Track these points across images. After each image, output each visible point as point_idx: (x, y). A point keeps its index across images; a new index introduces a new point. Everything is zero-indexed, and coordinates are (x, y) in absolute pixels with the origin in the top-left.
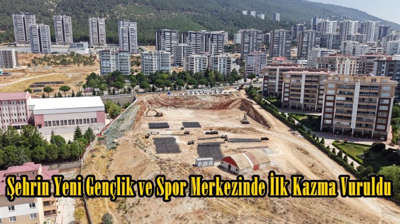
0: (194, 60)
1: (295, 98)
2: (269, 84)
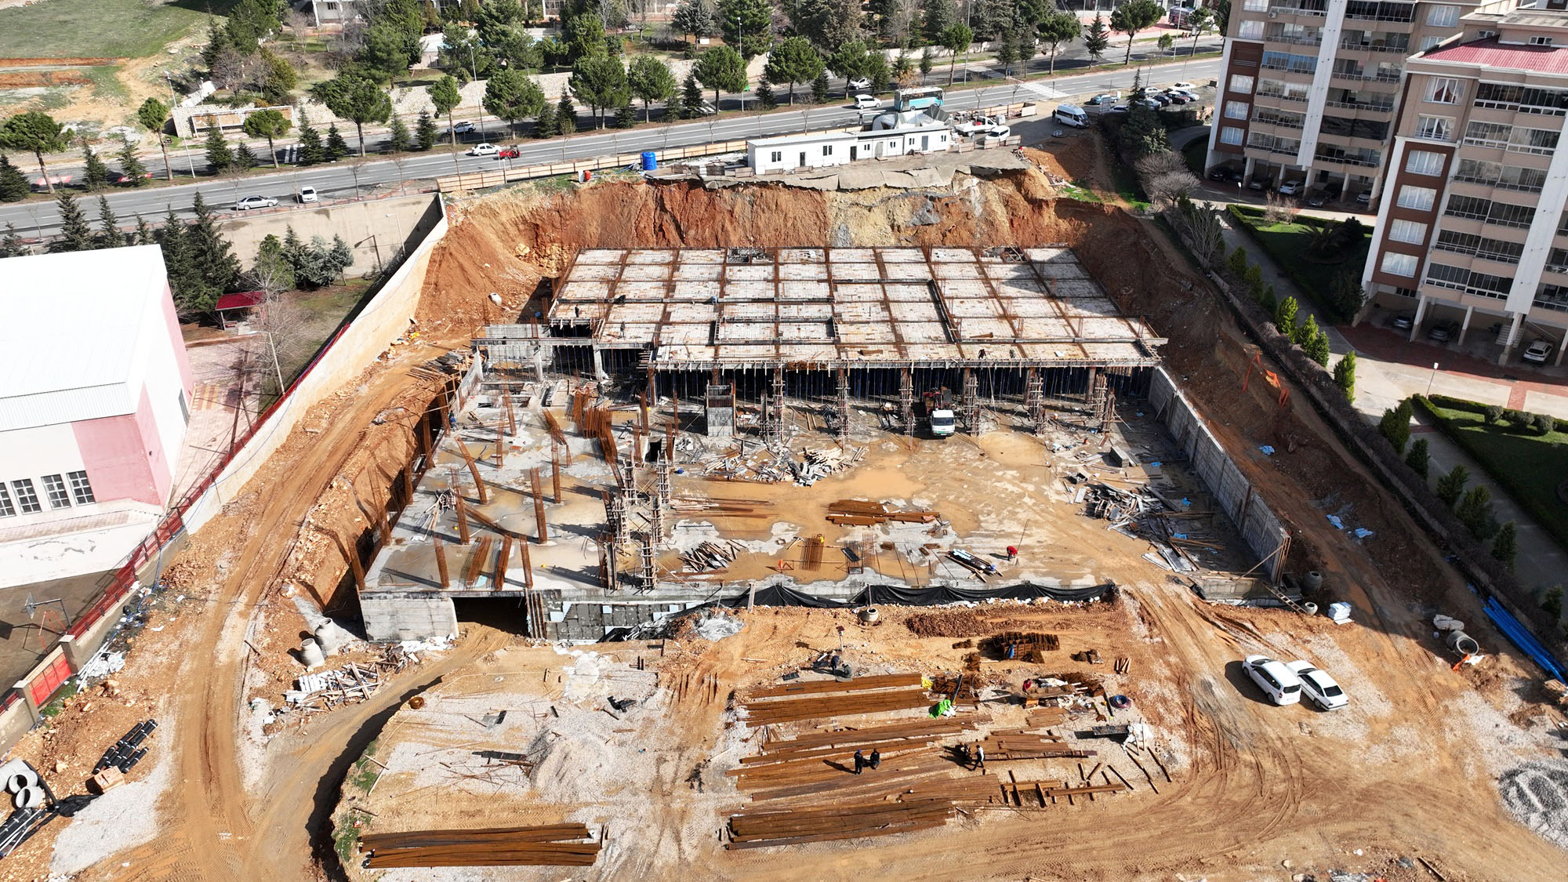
1: (1473, 270)
2: (1259, 101)
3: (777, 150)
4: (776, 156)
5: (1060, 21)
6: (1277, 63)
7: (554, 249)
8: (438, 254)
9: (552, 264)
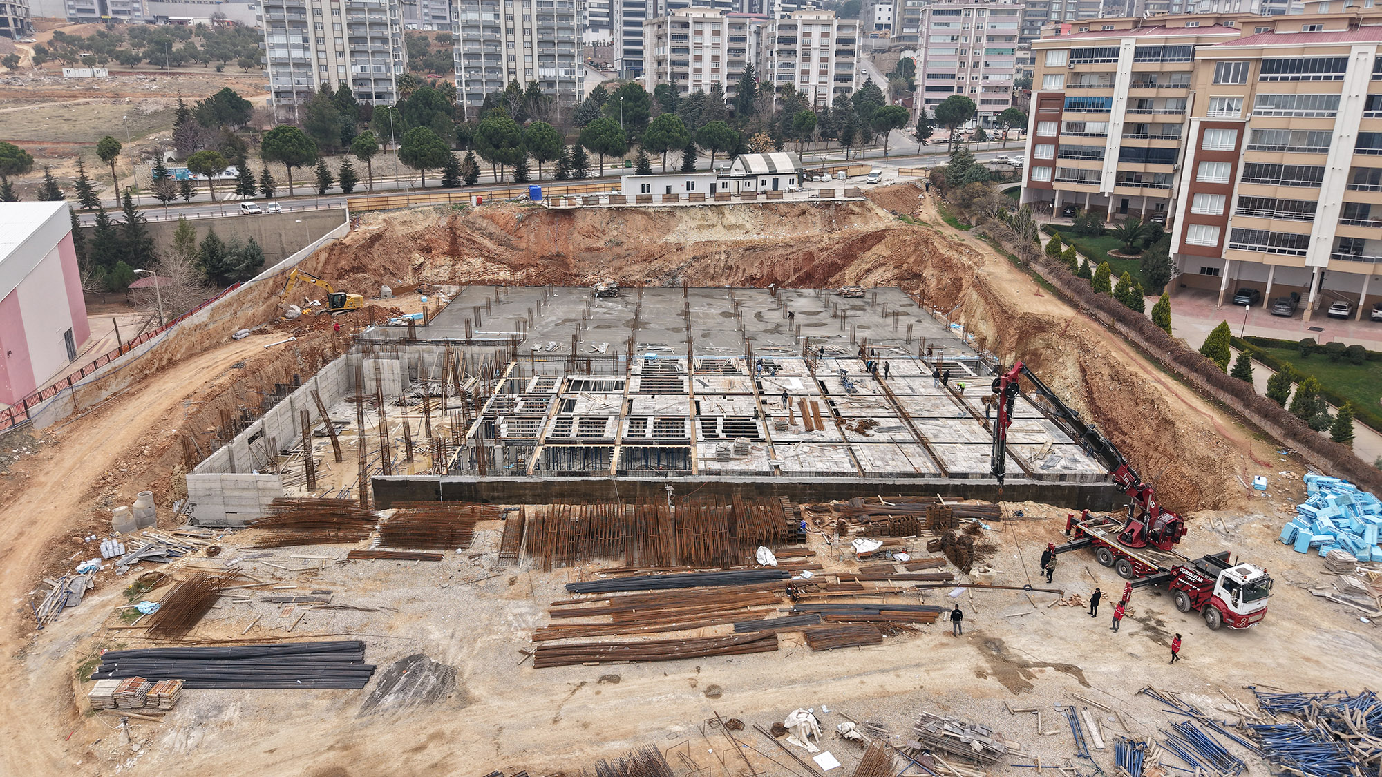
0: (690, 32)
1: (1272, 230)
2: (1064, 140)
3: (646, 182)
4: (645, 188)
5: (892, 110)
6: (1078, 106)
7: (447, 260)
8: (337, 249)
9: (445, 274)
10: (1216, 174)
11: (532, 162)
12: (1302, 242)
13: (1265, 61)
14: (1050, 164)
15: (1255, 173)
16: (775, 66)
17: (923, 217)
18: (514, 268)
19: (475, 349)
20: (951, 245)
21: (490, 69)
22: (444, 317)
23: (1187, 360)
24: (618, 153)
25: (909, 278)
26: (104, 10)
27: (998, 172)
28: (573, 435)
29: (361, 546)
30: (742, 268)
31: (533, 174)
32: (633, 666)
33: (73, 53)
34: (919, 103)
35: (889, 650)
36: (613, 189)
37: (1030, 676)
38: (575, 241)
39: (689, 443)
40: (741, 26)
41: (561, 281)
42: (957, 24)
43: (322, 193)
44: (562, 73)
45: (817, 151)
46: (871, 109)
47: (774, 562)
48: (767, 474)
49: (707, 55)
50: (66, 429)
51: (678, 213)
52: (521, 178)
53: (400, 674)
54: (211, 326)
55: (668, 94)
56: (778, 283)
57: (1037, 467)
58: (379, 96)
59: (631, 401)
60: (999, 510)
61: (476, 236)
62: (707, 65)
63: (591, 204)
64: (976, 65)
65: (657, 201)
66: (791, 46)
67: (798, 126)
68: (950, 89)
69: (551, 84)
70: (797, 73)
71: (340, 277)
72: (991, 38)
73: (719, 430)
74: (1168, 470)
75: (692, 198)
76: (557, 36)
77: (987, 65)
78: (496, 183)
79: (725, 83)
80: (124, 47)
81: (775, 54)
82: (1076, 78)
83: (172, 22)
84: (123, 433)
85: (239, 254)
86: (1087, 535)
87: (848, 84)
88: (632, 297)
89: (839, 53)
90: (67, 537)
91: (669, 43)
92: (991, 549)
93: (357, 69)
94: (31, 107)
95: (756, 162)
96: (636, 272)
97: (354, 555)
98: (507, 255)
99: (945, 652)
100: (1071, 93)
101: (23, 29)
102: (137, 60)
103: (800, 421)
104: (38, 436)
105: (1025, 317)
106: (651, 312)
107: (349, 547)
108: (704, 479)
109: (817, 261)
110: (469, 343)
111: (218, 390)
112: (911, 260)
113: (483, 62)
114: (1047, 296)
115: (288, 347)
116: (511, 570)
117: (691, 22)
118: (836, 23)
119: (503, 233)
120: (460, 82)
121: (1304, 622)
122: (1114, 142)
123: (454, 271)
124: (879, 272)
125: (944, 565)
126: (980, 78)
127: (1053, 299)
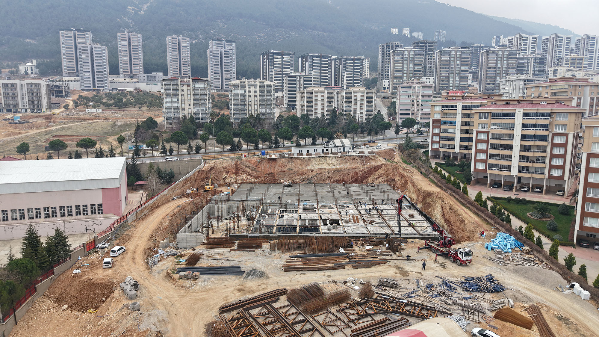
0: (313, 95)
1: (500, 164)
2: (442, 135)
3: (300, 149)
4: (300, 151)
5: (387, 123)
6: (445, 123)
7: (234, 175)
8: (201, 172)
9: (233, 180)
10: (483, 147)
11: (261, 143)
12: (509, 167)
13: (492, 113)
14: (438, 142)
15: (494, 146)
16: (344, 107)
17: (395, 160)
18: (257, 178)
19: (249, 202)
20: (404, 170)
21: (242, 110)
22: (236, 193)
23: (470, 203)
24: (290, 139)
25: (391, 181)
26: (94, 86)
27: (423, 145)
28: (285, 224)
29: (232, 248)
30: (333, 177)
31: (261, 146)
32: (309, 272)
33: (87, 103)
34: (397, 119)
35: (373, 269)
36: (289, 151)
37: (409, 274)
38: (277, 169)
39: (319, 226)
40: (332, 93)
41: (272, 182)
42: (410, 92)
43: (189, 153)
44: (268, 110)
45: (359, 137)
46: (379, 122)
47: (344, 252)
48: (342, 233)
49: (319, 103)
50: (136, 223)
51: (311, 159)
52: (256, 148)
53: (251, 273)
54: (168, 195)
55: (306, 118)
56: (346, 182)
57: (421, 232)
58: (202, 119)
59: (300, 216)
60: (407, 241)
61: (244, 167)
62: (319, 107)
63: (282, 156)
64: (418, 105)
65: (304, 155)
66: (350, 100)
67: (352, 129)
68: (409, 114)
69: (264, 114)
70: (352, 109)
71: (202, 181)
72: (423, 96)
73: (328, 223)
74: (463, 235)
75: (316, 154)
76: (266, 98)
77: (422, 105)
78: (248, 150)
79: (326, 113)
80: (104, 101)
81: (344, 103)
82: (445, 115)
83: (119, 90)
84: (152, 225)
85: (167, 174)
86: (429, 245)
87: (371, 113)
88: (297, 187)
89: (367, 102)
90: (149, 249)
91: (306, 100)
92: (403, 249)
93: (195, 110)
94: (78, 123)
95: (337, 142)
96: (297, 179)
97: (231, 250)
98: (255, 174)
99: (387, 269)
100: (443, 119)
101: (68, 94)
102: (111, 105)
103: (352, 221)
104: (130, 225)
105: (425, 192)
106: (303, 191)
107: (230, 249)
108: (324, 235)
109: (359, 175)
110: (247, 200)
111: (176, 213)
112: (391, 175)
113: (240, 107)
114: (433, 185)
115: (191, 202)
116: (273, 254)
117: (313, 92)
118: (366, 92)
119: (253, 166)
120: (231, 114)
121: (484, 265)
122: (458, 136)
123: (236, 179)
124: (380, 179)
125: (390, 252)
126: (420, 110)
127: (435, 186)
